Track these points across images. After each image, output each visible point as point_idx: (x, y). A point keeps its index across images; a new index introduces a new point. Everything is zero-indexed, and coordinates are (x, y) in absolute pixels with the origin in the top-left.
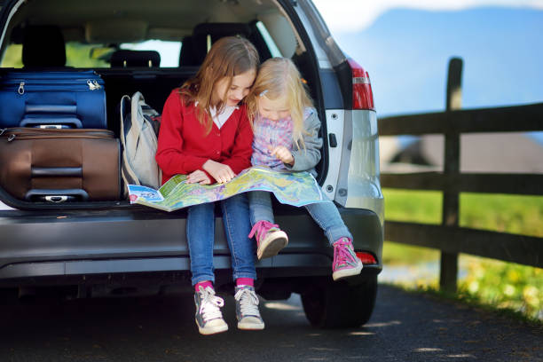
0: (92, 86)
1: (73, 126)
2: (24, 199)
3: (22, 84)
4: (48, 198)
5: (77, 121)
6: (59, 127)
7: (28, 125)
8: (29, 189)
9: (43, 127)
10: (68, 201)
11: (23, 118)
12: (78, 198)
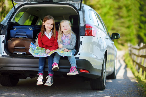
0: (30, 29)
1: (26, 38)
2: (13, 54)
3: (16, 28)
4: (18, 54)
5: (27, 37)
6: (23, 38)
7: (16, 37)
8: (14, 51)
9: (19, 38)
10: (22, 54)
11: (15, 36)
12: (24, 54)
